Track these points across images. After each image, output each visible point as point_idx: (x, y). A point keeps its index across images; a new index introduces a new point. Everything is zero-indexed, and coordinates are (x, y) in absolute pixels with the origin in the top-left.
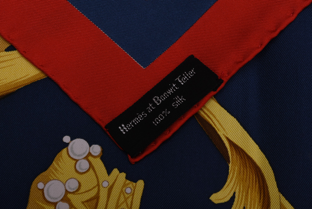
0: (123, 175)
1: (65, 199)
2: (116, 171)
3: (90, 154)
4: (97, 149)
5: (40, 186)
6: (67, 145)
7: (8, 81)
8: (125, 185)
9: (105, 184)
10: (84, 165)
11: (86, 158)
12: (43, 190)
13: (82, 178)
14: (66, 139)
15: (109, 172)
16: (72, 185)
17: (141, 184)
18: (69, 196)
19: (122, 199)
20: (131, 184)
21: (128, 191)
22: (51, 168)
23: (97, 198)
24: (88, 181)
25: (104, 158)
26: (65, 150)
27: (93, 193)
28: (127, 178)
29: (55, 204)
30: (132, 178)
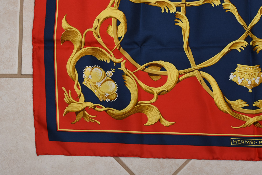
0: (236, 68)
1: (241, 79)
2: (236, 70)
3: (232, 75)
4: (231, 74)
5: (239, 83)
6: (231, 79)
7: (219, 92)
8: (238, 68)
9: (238, 71)
10: (235, 76)
11: (233, 75)
13: (237, 76)
14: (230, 80)
15: (236, 71)
16: (239, 77)
17: (238, 65)
19: (241, 68)
20: (238, 67)
21: (239, 67)
22: (236, 82)
23: (241, 73)
24: (238, 75)
25: (233, 72)
29: (242, 80)
30: (237, 66)
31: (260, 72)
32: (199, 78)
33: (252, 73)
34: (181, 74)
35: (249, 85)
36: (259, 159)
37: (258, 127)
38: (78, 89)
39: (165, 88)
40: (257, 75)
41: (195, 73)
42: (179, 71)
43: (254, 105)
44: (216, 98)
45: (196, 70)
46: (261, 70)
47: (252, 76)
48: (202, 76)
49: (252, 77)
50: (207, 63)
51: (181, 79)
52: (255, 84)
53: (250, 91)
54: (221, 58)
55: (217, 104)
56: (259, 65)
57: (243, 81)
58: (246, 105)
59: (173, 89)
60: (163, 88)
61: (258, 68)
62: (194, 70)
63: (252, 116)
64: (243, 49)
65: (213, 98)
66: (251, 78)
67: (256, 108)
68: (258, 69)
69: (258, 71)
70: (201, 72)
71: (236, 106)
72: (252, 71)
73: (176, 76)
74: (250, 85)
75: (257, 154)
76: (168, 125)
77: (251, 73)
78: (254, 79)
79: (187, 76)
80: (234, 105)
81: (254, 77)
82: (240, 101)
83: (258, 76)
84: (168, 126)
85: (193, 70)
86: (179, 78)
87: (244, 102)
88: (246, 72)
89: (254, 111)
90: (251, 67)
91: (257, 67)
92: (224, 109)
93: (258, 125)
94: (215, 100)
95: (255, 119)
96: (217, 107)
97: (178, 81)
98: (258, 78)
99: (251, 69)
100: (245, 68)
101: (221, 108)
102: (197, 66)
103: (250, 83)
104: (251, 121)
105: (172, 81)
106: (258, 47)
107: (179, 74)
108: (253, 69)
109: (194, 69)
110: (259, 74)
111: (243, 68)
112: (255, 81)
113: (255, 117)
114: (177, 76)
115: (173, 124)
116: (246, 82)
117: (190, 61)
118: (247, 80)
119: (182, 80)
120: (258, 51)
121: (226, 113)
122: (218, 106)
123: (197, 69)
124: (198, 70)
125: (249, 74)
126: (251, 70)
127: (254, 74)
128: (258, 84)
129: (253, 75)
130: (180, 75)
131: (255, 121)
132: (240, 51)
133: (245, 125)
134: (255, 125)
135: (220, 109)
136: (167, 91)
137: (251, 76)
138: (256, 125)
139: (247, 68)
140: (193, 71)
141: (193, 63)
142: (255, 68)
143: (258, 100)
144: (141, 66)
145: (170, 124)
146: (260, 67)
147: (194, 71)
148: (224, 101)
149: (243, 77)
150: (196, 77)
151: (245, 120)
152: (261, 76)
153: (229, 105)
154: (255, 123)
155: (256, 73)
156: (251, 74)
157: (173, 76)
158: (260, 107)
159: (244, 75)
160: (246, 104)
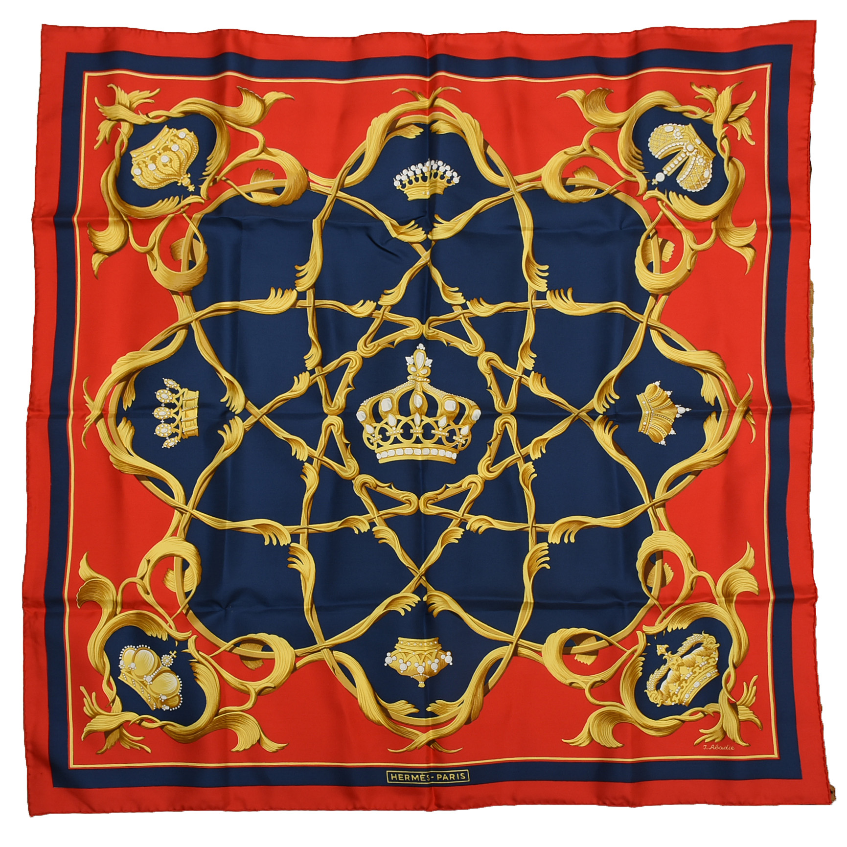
0: (397, 644)
1: (406, 663)
2: (395, 647)
3: (390, 656)
4: (388, 654)
5: (402, 672)
6: (388, 665)
7: (367, 687)
8: (400, 644)
9: (400, 650)
10: (394, 658)
11: (392, 657)
12: (403, 671)
13: (398, 658)
14: (386, 665)
15: (396, 649)
16: (401, 661)
17: (399, 638)
18: (405, 662)
19: (405, 644)
20: (399, 641)
21: (402, 642)
22: (396, 669)
23: (404, 653)
24: (399, 656)
25: (391, 652)
26: (390, 665)
27: (403, 654)
28: (397, 643)
29: (408, 666)
30: (397, 642)
31: (439, 651)
32: (331, 663)
33: (427, 652)
34: (298, 655)
35: (419, 674)
36: (436, 807)
37: (435, 749)
38: (109, 689)
39: (270, 682)
40: (434, 655)
41: (324, 654)
42: (296, 650)
43: (429, 709)
44: (361, 699)
45: (325, 649)
46: (441, 648)
47: (425, 656)
48: (335, 660)
49: (426, 659)
50: (346, 636)
51: (298, 665)
52: (431, 671)
53: (422, 685)
54: (370, 625)
55: (364, 709)
56: (438, 638)
57: (409, 668)
58: (414, 710)
59: (284, 683)
60: (267, 682)
61: (436, 642)
62: (322, 649)
63: (425, 729)
64: (409, 609)
65: (357, 699)
66: (424, 661)
67: (433, 714)
68: (436, 644)
69: (436, 649)
70: (334, 652)
71: (397, 711)
72: (426, 649)
73: (290, 660)
74: (421, 674)
75: (434, 797)
76: (274, 750)
77: (425, 651)
78: (429, 662)
79: (309, 660)
80: (392, 710)
81: (430, 660)
82: (403, 704)
83: (436, 658)
84: (274, 752)
85: (320, 648)
86: (295, 664)
87: (409, 705)
88: (414, 651)
89: (430, 721)
90: (425, 640)
91: (434, 641)
92: (375, 718)
93: (435, 746)
94: (360, 701)
95: (431, 735)
96: (364, 714)
97: (294, 669)
98: (437, 661)
99: (425, 644)
100: (412, 644)
101: (371, 717)
102: (326, 641)
103: (421, 670)
104: (422, 738)
105: (283, 669)
106: (435, 607)
107: (296, 656)
108: (428, 644)
109: (322, 647)
110: (438, 653)
111: (409, 644)
112: (430, 667)
113: (431, 731)
114: (292, 659)
115: (283, 748)
116: (414, 670)
117: (315, 634)
118: (416, 665)
119: (302, 667)
120: (435, 613)
121: (379, 724)
122: (365, 712)
123: (327, 647)
124: (328, 649)
125: (418, 655)
126: (425, 647)
127: (429, 654)
128: (435, 671)
129: (428, 656)
130: (298, 658)
131: (431, 738)
132: (403, 614)
133: (411, 747)
134: (429, 746)
135: (369, 717)
136: (275, 688)
137: (423, 657)
138: (433, 746)
139: (415, 644)
140: (320, 651)
141: (319, 636)
142: (431, 643)
143: (436, 701)
144: (226, 643)
145: (279, 747)
146: (439, 642)
147: (322, 651)
148: (376, 703)
149: (408, 661)
150: (325, 661)
151: (412, 737)
152: (440, 658)
153: (384, 711)
154: (429, 743)
155: (432, 652)
156: (425, 654)
157: (284, 660)
158: (438, 714)
159: (410, 656)
160: (414, 708)
